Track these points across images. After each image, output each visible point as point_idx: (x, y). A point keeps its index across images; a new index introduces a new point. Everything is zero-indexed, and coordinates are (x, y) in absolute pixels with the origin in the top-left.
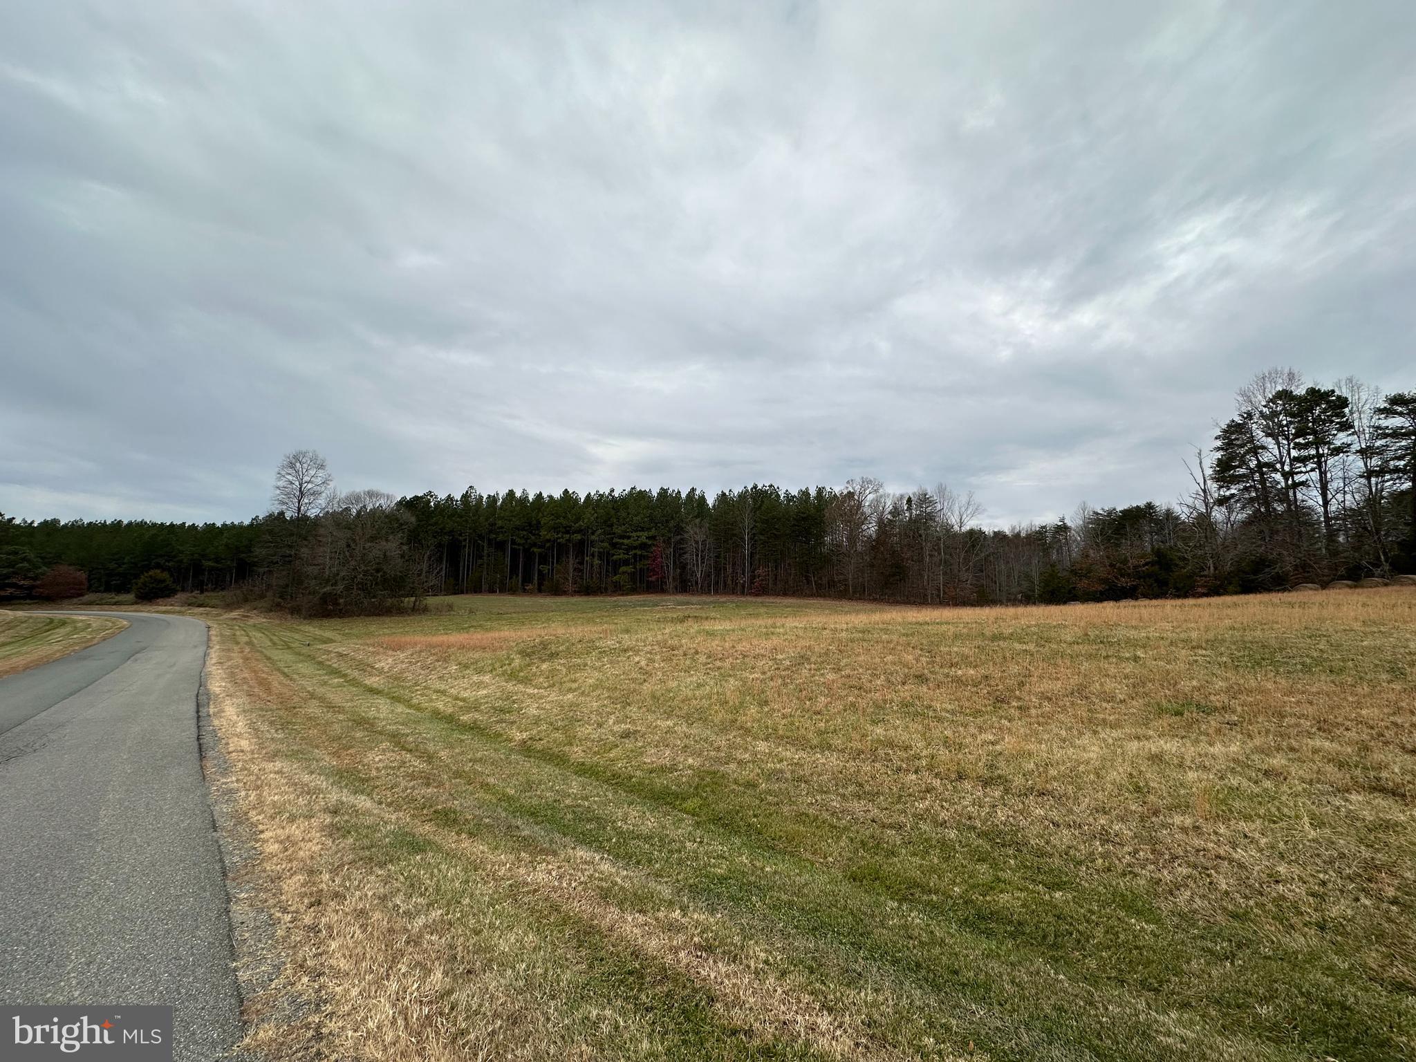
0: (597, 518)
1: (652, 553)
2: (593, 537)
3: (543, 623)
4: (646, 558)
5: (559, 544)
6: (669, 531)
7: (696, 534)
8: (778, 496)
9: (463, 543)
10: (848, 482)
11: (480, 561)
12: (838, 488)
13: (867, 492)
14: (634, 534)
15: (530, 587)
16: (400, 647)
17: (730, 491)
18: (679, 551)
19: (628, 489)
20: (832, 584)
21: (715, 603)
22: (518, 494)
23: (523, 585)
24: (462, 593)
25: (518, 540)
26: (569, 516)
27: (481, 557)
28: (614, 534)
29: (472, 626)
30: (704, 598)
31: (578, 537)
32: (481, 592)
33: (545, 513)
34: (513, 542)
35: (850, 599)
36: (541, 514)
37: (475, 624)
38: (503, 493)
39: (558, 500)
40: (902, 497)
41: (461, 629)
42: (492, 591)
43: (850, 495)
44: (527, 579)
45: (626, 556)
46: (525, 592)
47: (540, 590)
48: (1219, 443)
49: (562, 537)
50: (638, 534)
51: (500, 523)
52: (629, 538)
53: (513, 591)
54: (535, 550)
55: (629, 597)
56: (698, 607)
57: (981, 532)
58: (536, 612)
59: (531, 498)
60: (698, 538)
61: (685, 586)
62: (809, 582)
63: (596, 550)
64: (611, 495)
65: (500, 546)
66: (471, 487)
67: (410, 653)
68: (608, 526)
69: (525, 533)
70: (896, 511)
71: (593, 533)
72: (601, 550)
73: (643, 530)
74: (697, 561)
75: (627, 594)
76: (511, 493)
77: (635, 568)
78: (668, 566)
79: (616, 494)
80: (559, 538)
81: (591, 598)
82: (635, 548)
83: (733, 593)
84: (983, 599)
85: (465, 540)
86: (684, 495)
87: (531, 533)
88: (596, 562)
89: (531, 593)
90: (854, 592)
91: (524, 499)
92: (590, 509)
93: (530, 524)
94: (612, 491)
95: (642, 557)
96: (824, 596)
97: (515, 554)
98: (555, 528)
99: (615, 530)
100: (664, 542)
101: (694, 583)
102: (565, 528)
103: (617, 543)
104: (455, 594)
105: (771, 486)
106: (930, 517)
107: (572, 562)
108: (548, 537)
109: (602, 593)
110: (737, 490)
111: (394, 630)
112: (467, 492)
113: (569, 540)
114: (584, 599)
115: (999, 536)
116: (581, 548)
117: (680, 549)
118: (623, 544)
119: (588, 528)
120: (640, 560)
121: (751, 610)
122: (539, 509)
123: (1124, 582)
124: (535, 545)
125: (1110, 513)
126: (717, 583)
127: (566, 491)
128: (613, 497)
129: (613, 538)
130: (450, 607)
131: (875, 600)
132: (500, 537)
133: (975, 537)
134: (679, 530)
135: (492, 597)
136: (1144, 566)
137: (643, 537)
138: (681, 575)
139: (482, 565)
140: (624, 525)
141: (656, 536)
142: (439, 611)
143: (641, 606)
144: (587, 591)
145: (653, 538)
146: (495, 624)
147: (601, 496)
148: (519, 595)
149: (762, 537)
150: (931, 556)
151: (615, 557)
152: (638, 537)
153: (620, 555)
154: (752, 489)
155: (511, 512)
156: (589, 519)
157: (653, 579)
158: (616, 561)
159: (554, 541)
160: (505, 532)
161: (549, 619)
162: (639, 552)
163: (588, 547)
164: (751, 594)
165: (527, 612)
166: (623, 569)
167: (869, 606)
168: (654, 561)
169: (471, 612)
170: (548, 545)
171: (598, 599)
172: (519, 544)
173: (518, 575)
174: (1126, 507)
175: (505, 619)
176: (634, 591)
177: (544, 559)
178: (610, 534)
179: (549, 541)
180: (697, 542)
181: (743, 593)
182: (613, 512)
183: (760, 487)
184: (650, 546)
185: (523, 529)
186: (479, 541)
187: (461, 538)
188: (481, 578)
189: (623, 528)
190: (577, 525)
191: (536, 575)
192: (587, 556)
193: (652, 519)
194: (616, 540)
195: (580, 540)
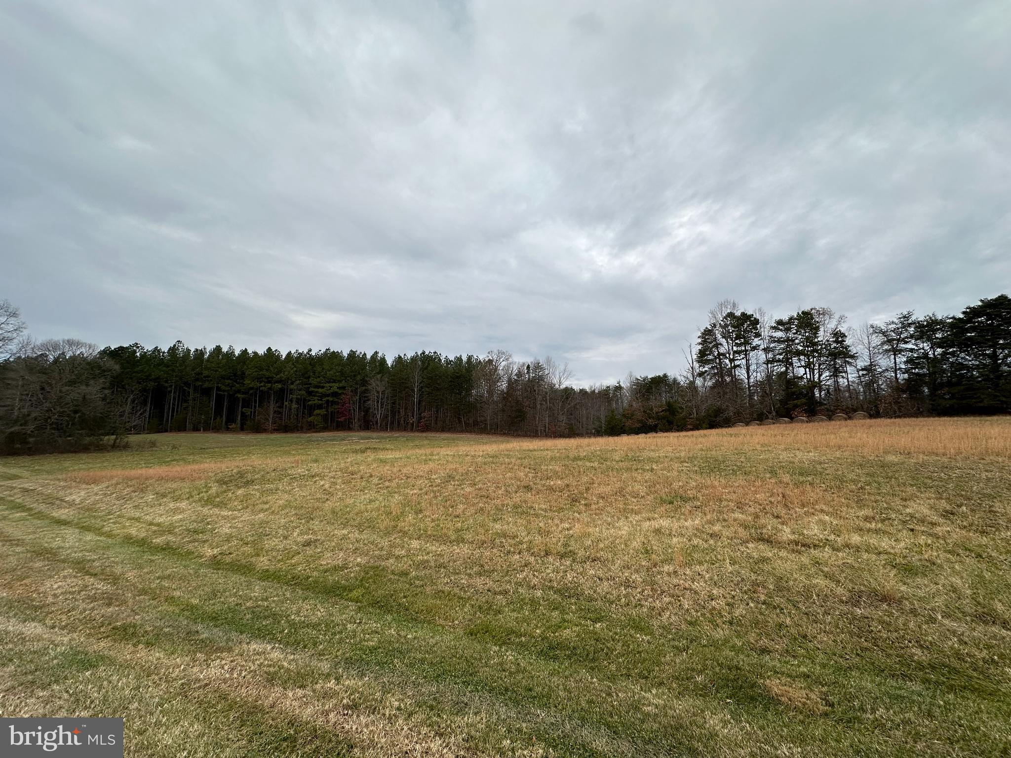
0: (296, 371)
1: (341, 399)
2: (292, 386)
3: (244, 455)
4: (337, 403)
5: (261, 391)
6: (357, 384)
7: (377, 386)
8: (440, 360)
9: (169, 389)
10: (489, 353)
11: (185, 405)
12: (482, 357)
13: (501, 360)
14: (327, 385)
15: (233, 426)
16: (95, 482)
17: (405, 355)
18: (364, 399)
19: (323, 350)
20: (476, 423)
21: (391, 437)
22: (225, 349)
23: (226, 423)
24: (166, 431)
25: (223, 387)
26: (271, 369)
27: (186, 401)
28: (310, 384)
29: (174, 460)
30: (382, 434)
31: (280, 386)
32: (185, 430)
33: (250, 366)
34: (218, 389)
35: (488, 434)
36: (245, 367)
37: (177, 458)
38: (210, 347)
39: (261, 356)
40: (524, 364)
41: (162, 462)
42: (196, 429)
43: (490, 361)
44: (230, 419)
45: (320, 402)
46: (228, 430)
47: (243, 429)
48: (700, 340)
49: (265, 386)
50: (331, 385)
51: (206, 373)
52: (323, 387)
53: (217, 429)
54: (239, 396)
55: (321, 434)
56: (378, 440)
57: (572, 389)
58: (238, 447)
59: (237, 353)
60: (379, 389)
61: (367, 425)
62: (460, 422)
63: (295, 396)
64: (309, 354)
65: (207, 392)
66: (179, 341)
67: (106, 485)
68: (305, 378)
69: (230, 381)
70: (519, 374)
71: (292, 383)
72: (299, 397)
73: (334, 382)
74: (378, 406)
75: (319, 432)
76: (218, 349)
77: (327, 411)
78: (354, 410)
79: (313, 353)
80: (262, 386)
81: (289, 435)
82: (328, 395)
83: (405, 430)
84: (572, 433)
85: (171, 386)
86: (369, 357)
87: (236, 381)
88: (294, 406)
89: (234, 431)
90: (491, 429)
91: (230, 354)
92: (290, 364)
93: (235, 375)
94: (310, 350)
95: (333, 403)
96: (470, 432)
97: (220, 399)
98: (258, 379)
99: (311, 381)
100: (352, 391)
101: (375, 423)
102: (267, 378)
103: (312, 392)
104: (159, 432)
105: (435, 353)
106: (541, 378)
107: (272, 407)
108: (251, 386)
109: (298, 430)
110: (410, 355)
111: (91, 466)
112: (175, 346)
113: (270, 389)
114: (283, 435)
115: (583, 392)
116: (281, 395)
117: (365, 397)
118: (317, 392)
119: (288, 378)
120: (332, 405)
121: (417, 443)
122: (244, 363)
123: (651, 422)
124: (239, 391)
125: (644, 379)
126: (392, 423)
127: (269, 349)
128: (311, 355)
129: (309, 388)
130: (153, 444)
131: (504, 434)
132: (206, 385)
133: (568, 391)
134: (364, 382)
135: (196, 435)
136: (661, 412)
137: (335, 387)
138: (365, 416)
140: (319, 377)
141: (345, 387)
142: (141, 447)
143: (330, 440)
144: (285, 429)
145: (343, 388)
146: (197, 457)
147: (301, 354)
148: (223, 433)
149: (427, 389)
150: (541, 404)
151: (310, 403)
152: (331, 387)
153: (315, 401)
154: (421, 354)
155: (218, 364)
156: (289, 372)
157: (342, 419)
158: (312, 405)
159: (257, 389)
160: (211, 380)
161: (249, 453)
162: (331, 399)
163: (287, 394)
164: (418, 431)
165: (228, 447)
166: (317, 412)
167: (501, 438)
168: (343, 406)
169: (174, 447)
170: (251, 392)
171: (295, 435)
172: (224, 391)
173: (222, 416)
174: (653, 376)
175: (207, 453)
176: (325, 429)
177: (246, 403)
178: (307, 384)
179: (252, 388)
180: (378, 392)
181: (412, 430)
182: (310, 367)
183: (427, 353)
184: (340, 394)
185: (229, 379)
186: (184, 388)
187: (166, 385)
188: (186, 418)
189: (318, 380)
190: (278, 376)
191: (239, 416)
192: (286, 401)
193: (342, 373)
194: (311, 389)
195: (280, 388)
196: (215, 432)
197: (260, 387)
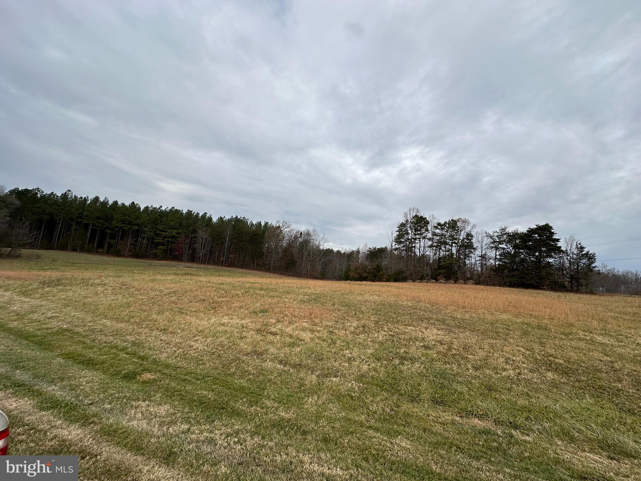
0: (149, 219)
1: (177, 241)
4: (174, 243)
5: (123, 230)
6: (189, 232)
7: (203, 234)
8: (247, 223)
9: (58, 221)
10: (277, 222)
11: (68, 233)
13: (285, 227)
14: (169, 230)
15: (101, 250)
17: (224, 217)
18: (193, 242)
19: (170, 208)
20: (264, 265)
22: (102, 199)
23: (97, 249)
25: (97, 224)
26: (132, 216)
27: (70, 230)
28: (158, 229)
30: (201, 266)
31: (136, 228)
32: (67, 250)
33: (117, 212)
34: (94, 225)
35: (270, 272)
37: (53, 267)
38: (91, 197)
39: (127, 207)
40: (298, 232)
42: (74, 250)
43: (279, 227)
44: (100, 245)
45: (163, 241)
46: (97, 253)
47: (108, 253)
48: (397, 229)
49: (126, 226)
50: (171, 231)
52: (166, 232)
54: (108, 231)
55: (160, 261)
56: (196, 269)
57: (332, 250)
58: (99, 264)
59: (110, 203)
60: (203, 237)
61: (193, 258)
62: (254, 263)
63: (146, 235)
65: (86, 226)
66: (69, 190)
68: (155, 224)
69: (102, 221)
70: (296, 237)
71: (145, 227)
72: (149, 236)
73: (174, 229)
74: (201, 248)
76: (97, 198)
77: (167, 247)
78: (185, 248)
81: (138, 260)
82: (169, 237)
83: (217, 265)
85: (60, 219)
86: (200, 215)
87: (106, 221)
88: (145, 242)
89: (101, 254)
90: (273, 270)
91: (105, 203)
92: (146, 214)
93: (106, 217)
94: (161, 207)
96: (259, 270)
97: (94, 232)
98: (122, 221)
99: (158, 227)
100: (185, 236)
101: (198, 258)
102: (128, 222)
105: (244, 218)
106: (309, 241)
107: (130, 240)
108: (117, 225)
109: (146, 258)
110: (228, 217)
112: (66, 193)
113: (130, 229)
114: (135, 260)
115: (338, 252)
116: (137, 234)
118: (162, 234)
119: (143, 223)
120: (171, 244)
122: (114, 210)
124: (108, 228)
125: (375, 249)
126: (209, 259)
127: (133, 203)
128: (161, 210)
130: (39, 257)
131: (280, 273)
132: (85, 221)
133: (329, 252)
135: (74, 254)
137: (174, 232)
138: (192, 253)
139: (70, 235)
140: (164, 225)
141: (181, 233)
142: (29, 258)
143: (164, 266)
144: (137, 256)
147: (155, 208)
148: (93, 254)
149: (235, 241)
150: (306, 257)
151: (156, 241)
153: (160, 240)
154: (235, 218)
155: (95, 208)
156: (144, 219)
157: (176, 254)
159: (121, 228)
160: (89, 219)
162: (170, 240)
163: (141, 234)
164: (226, 266)
165: (92, 264)
166: (160, 247)
168: (178, 245)
169: (53, 260)
170: (116, 229)
171: (142, 260)
172: (98, 227)
173: (94, 243)
174: (379, 247)
176: (164, 259)
177: (112, 237)
178: (155, 228)
179: (117, 227)
181: (222, 265)
182: (159, 218)
183: (239, 217)
184: (178, 237)
186: (70, 222)
187: (56, 218)
190: (136, 221)
191: (107, 245)
192: (140, 238)
193: (180, 224)
194: (158, 232)
196: (88, 253)
197: (123, 227)
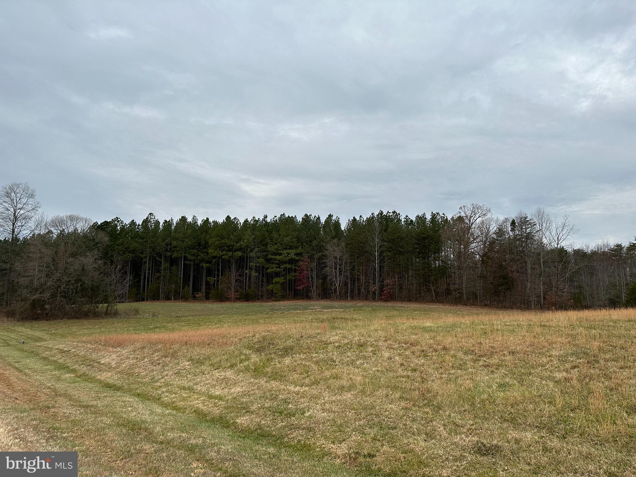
0: (254, 238)
2: (251, 254)
3: (216, 324)
4: (294, 270)
5: (223, 260)
6: (313, 249)
7: (334, 251)
8: (399, 220)
9: (144, 260)
10: (461, 208)
11: (158, 274)
13: (477, 216)
14: (285, 252)
15: (199, 295)
17: (361, 216)
18: (321, 265)
20: (448, 292)
22: (190, 219)
23: (193, 292)
24: (143, 300)
25: (190, 257)
26: (232, 237)
27: (159, 271)
28: (268, 251)
29: (157, 327)
30: (343, 303)
31: (239, 254)
32: (158, 299)
33: (212, 235)
34: (186, 259)
35: (466, 304)
36: (208, 236)
37: (159, 325)
39: (221, 225)
41: (147, 330)
42: (168, 298)
44: (196, 289)
45: (278, 269)
46: (195, 298)
47: (208, 298)
49: (226, 254)
51: (175, 243)
52: (280, 254)
53: (185, 298)
54: (204, 265)
55: (281, 303)
56: (341, 310)
58: (209, 315)
59: (199, 222)
60: (336, 254)
61: (326, 293)
62: (429, 290)
63: (254, 264)
64: (265, 221)
65: (174, 262)
66: (150, 214)
68: (263, 245)
69: (195, 251)
70: (500, 232)
71: (251, 251)
72: (258, 264)
73: (291, 248)
74: (336, 273)
75: (279, 300)
76: (184, 219)
77: (285, 279)
78: (312, 277)
79: (268, 220)
80: (224, 255)
81: (250, 304)
82: (285, 263)
83: (366, 299)
85: (145, 257)
86: (323, 220)
87: (200, 251)
88: (254, 274)
89: (200, 300)
90: (468, 299)
91: (194, 224)
92: (249, 232)
93: (199, 244)
94: (266, 217)
95: (291, 270)
97: (186, 268)
98: (221, 247)
99: (269, 248)
100: (309, 258)
101: (334, 291)
102: (228, 247)
103: (271, 259)
104: (137, 301)
105: (394, 212)
106: (529, 236)
107: (233, 274)
108: (214, 254)
109: (258, 299)
110: (366, 216)
112: (147, 218)
113: (231, 257)
116: (242, 263)
117: (322, 263)
118: (275, 259)
119: (247, 246)
120: (289, 272)
122: (207, 232)
126: (352, 291)
127: (228, 218)
129: (267, 255)
130: (137, 312)
132: (175, 255)
134: (320, 248)
135: (168, 304)
137: (292, 253)
138: (323, 283)
139: (159, 277)
140: (276, 244)
141: (302, 253)
142: (127, 315)
143: (294, 309)
144: (247, 298)
145: (300, 254)
146: (175, 325)
147: (256, 221)
148: (191, 302)
149: (389, 254)
150: (533, 269)
151: (269, 270)
152: (288, 254)
153: (273, 269)
154: (378, 215)
155: (184, 234)
156: (248, 240)
157: (301, 287)
158: (270, 273)
159: (219, 258)
160: (179, 250)
161: (220, 321)
162: (288, 266)
163: (247, 263)
164: (381, 300)
165: (200, 315)
166: (276, 280)
168: (301, 273)
169: (154, 315)
171: (255, 304)
172: (190, 261)
173: (189, 286)
175: (183, 321)
176: (284, 298)
177: (209, 273)
178: (265, 251)
179: (215, 257)
180: (336, 258)
181: (374, 299)
182: (267, 234)
183: (385, 213)
184: (298, 261)
185: (194, 248)
186: (157, 258)
187: (142, 256)
188: (159, 287)
189: (276, 246)
190: (238, 244)
191: (204, 285)
192: (246, 269)
193: (299, 239)
194: (270, 256)
195: (240, 257)
196: (185, 301)
197: (222, 255)
